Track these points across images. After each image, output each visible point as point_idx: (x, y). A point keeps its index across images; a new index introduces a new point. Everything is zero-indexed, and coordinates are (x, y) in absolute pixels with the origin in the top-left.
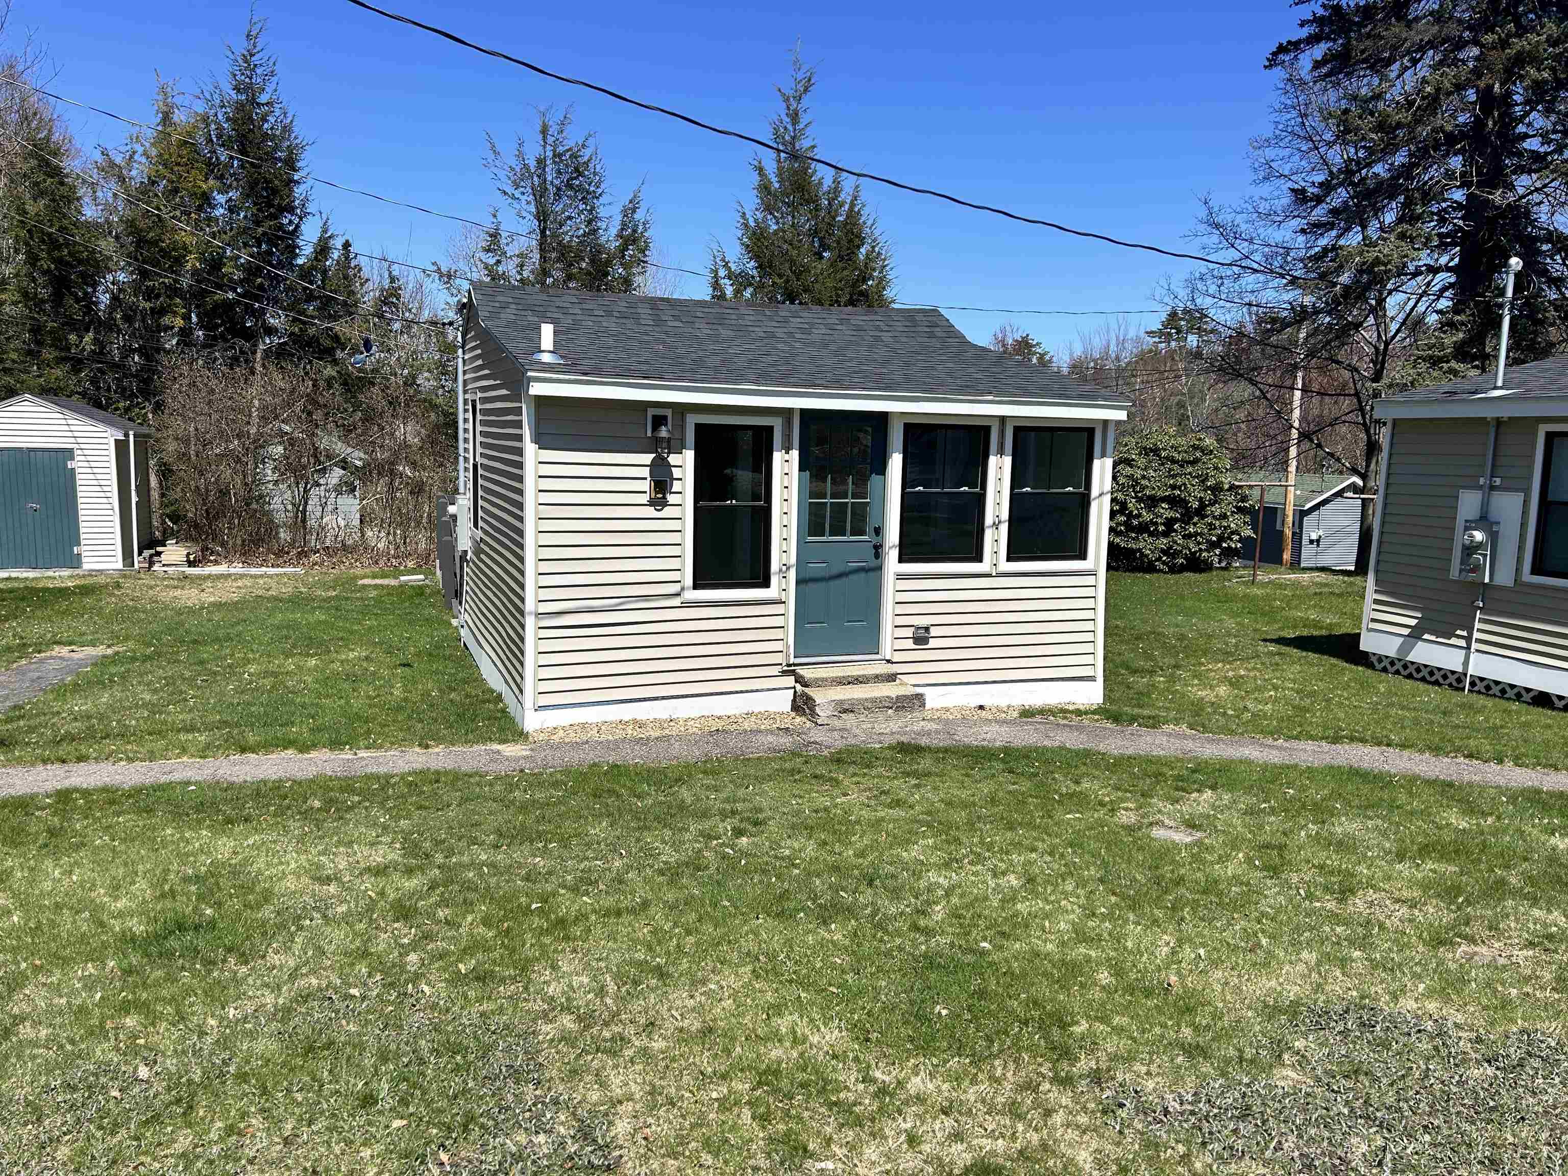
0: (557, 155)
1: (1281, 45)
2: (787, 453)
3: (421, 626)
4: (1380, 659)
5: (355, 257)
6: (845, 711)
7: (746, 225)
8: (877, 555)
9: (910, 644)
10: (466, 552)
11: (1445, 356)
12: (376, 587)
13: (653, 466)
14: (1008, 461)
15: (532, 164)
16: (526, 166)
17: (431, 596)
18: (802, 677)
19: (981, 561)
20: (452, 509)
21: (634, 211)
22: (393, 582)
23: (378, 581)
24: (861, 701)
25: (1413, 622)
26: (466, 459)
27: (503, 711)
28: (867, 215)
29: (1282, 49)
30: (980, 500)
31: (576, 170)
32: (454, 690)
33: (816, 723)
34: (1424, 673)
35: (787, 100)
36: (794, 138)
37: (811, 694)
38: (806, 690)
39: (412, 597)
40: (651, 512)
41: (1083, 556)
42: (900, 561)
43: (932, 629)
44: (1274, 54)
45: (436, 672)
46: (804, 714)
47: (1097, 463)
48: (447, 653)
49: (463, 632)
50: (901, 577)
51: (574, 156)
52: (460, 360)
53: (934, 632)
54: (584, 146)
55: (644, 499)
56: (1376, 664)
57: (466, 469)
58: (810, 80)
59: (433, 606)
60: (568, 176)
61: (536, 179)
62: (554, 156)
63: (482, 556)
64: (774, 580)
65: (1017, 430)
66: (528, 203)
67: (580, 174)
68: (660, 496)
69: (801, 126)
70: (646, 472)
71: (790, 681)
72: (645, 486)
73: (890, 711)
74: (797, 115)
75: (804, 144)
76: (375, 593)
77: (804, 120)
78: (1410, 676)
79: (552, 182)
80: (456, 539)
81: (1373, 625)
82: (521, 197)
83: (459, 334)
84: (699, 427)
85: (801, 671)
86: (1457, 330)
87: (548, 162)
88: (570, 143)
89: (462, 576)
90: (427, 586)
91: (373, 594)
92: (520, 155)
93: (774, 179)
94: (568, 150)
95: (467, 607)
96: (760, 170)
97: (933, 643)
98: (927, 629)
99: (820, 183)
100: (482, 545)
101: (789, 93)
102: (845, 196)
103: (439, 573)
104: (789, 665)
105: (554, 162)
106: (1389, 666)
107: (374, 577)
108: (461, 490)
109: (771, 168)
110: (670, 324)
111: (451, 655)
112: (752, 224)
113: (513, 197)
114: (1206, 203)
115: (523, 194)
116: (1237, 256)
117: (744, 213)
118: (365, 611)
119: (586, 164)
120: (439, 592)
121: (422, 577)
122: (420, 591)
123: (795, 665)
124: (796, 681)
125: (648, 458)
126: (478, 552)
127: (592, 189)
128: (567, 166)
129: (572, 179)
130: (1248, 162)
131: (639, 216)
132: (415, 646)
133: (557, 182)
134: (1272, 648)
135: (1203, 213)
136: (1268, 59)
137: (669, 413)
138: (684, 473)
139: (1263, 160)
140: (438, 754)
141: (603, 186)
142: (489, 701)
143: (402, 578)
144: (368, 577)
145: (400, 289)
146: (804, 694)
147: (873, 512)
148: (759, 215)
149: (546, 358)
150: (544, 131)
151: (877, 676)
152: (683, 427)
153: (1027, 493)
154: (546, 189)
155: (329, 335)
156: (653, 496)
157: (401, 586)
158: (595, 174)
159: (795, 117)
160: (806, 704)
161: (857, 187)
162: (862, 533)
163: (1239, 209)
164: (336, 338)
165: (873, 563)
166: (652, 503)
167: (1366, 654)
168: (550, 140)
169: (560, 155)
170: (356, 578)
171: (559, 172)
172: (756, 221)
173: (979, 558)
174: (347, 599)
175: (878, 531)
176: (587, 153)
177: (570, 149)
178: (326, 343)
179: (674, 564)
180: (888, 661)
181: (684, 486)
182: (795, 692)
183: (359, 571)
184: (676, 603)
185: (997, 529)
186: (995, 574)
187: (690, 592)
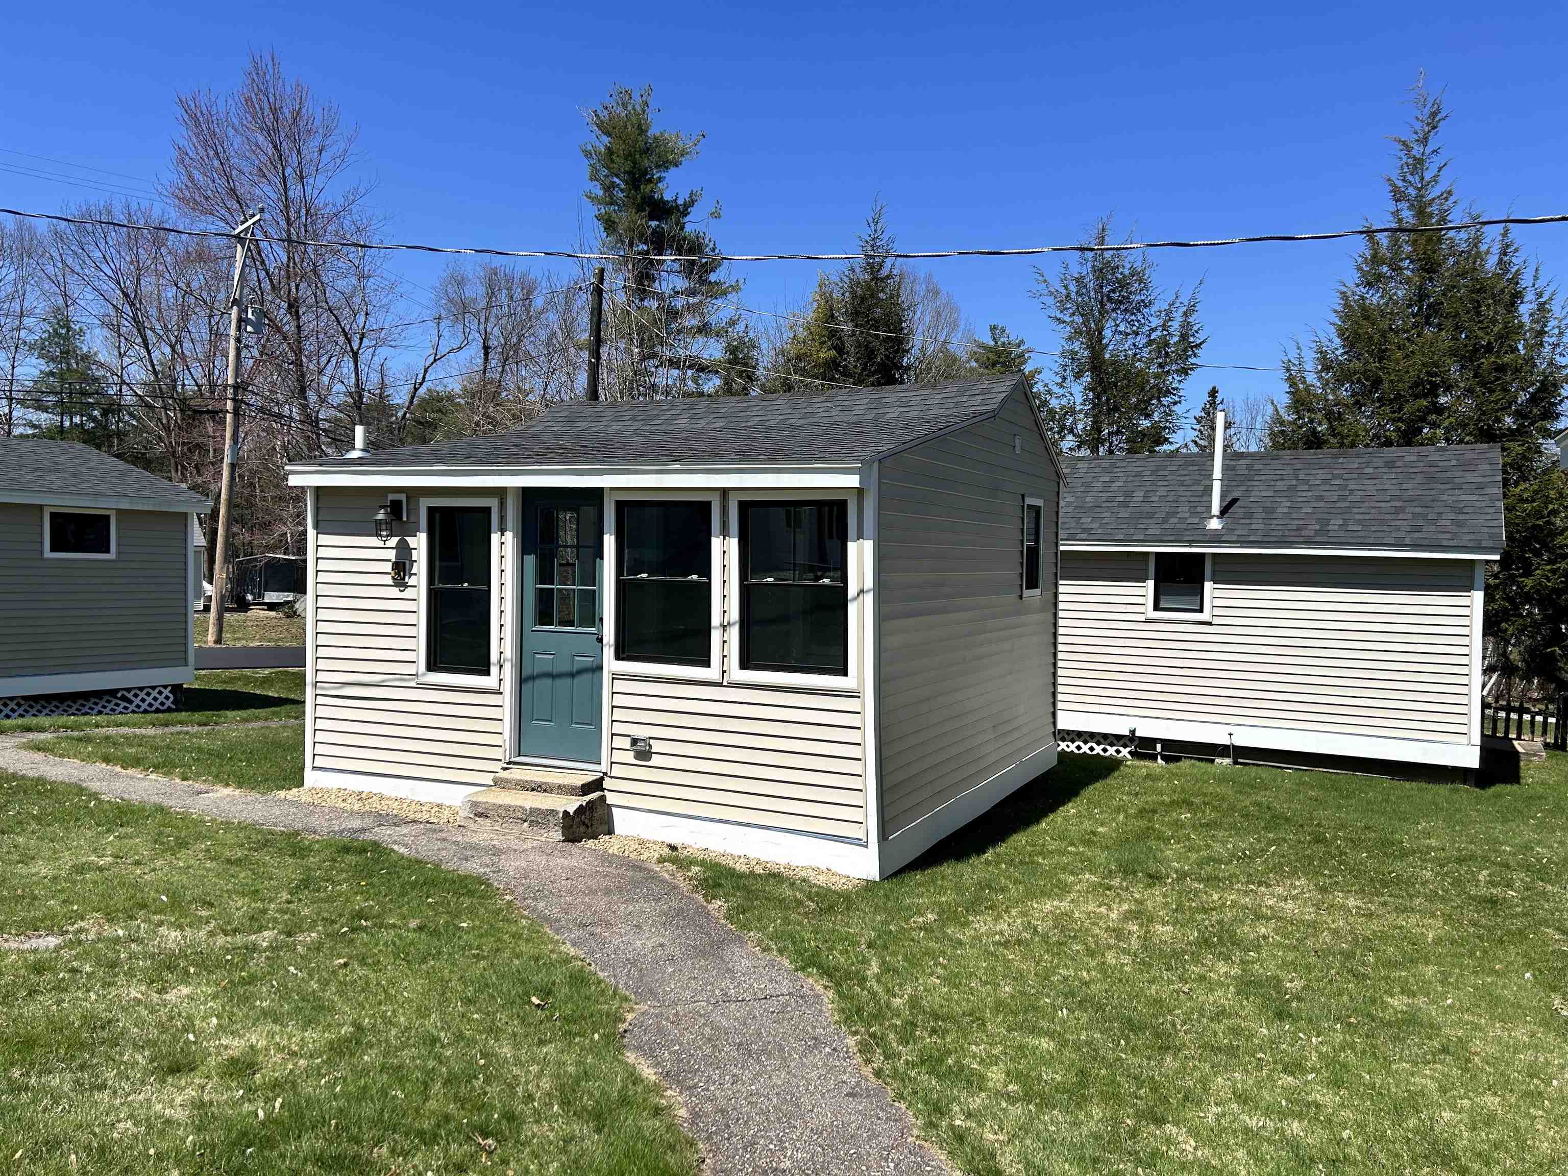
2: (502, 535)
8: (599, 650)
9: (627, 757)
13: (397, 548)
14: (733, 544)
19: (707, 665)
40: (395, 592)
41: (842, 670)
42: (618, 658)
43: (653, 743)
47: (852, 547)
50: (619, 676)
53: (656, 746)
55: (388, 580)
64: (494, 670)
65: (744, 506)
68: (401, 577)
70: (392, 554)
72: (389, 567)
84: (431, 511)
97: (656, 760)
98: (647, 742)
125: (393, 541)
138: (419, 555)
152: (417, 511)
156: (396, 576)
162: (591, 624)
165: (596, 659)
166: (395, 584)
173: (705, 663)
179: (411, 644)
181: (419, 569)
184: (413, 684)
185: (724, 627)
186: (725, 683)
187: (423, 675)
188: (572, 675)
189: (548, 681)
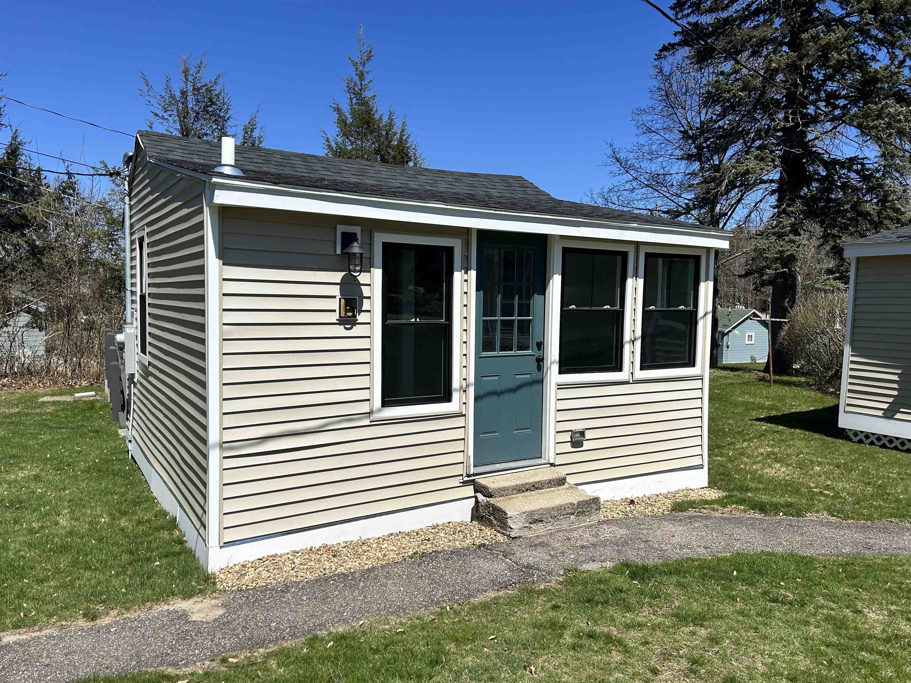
0: (197, 90)
1: (664, 45)
2: (466, 273)
3: (91, 438)
4: (856, 433)
5: (45, 178)
6: (535, 522)
7: (330, 146)
8: (540, 368)
9: (568, 447)
10: (132, 376)
11: (785, 232)
12: (54, 403)
13: (343, 284)
14: (641, 282)
15: (178, 95)
16: (172, 97)
17: (101, 408)
18: (485, 487)
19: (620, 370)
20: (120, 337)
21: (252, 131)
22: (69, 398)
23: (56, 398)
24: (549, 510)
25: (885, 406)
26: (133, 293)
27: (181, 542)
28: (412, 142)
29: (665, 49)
30: (620, 316)
31: (211, 100)
32: (125, 514)
33: (509, 536)
34: (897, 443)
35: (355, 65)
36: (361, 90)
37: (498, 505)
38: (492, 501)
39: (84, 410)
40: (340, 330)
41: (691, 363)
42: (560, 373)
43: (587, 432)
44: (661, 51)
45: (107, 492)
46: (490, 524)
47: (702, 285)
48: (116, 468)
49: (130, 446)
50: (561, 387)
51: (209, 91)
52: (127, 207)
53: (589, 435)
54: (215, 83)
55: (334, 317)
56: (852, 437)
57: (133, 302)
58: (370, 52)
59: (102, 418)
60: (204, 104)
61: (180, 105)
62: (194, 89)
63: (151, 379)
64: (456, 396)
65: (648, 255)
66: (175, 122)
67: (213, 103)
68: (350, 314)
69: (366, 82)
70: (336, 291)
71: (469, 491)
72: (334, 304)
73: (572, 517)
74: (363, 74)
75: (368, 94)
76: (53, 408)
77: (368, 78)
78: (884, 446)
79: (192, 108)
80: (124, 364)
81: (848, 409)
82: (170, 118)
83: (126, 183)
84: (385, 245)
85: (482, 480)
86: (790, 217)
87: (189, 94)
88: (204, 81)
89: (129, 395)
90: (98, 400)
91: (51, 409)
92: (168, 88)
93: (349, 116)
94: (204, 86)
95: (135, 424)
96: (338, 110)
97: (587, 445)
98: (582, 433)
99: (381, 119)
100: (151, 369)
101: (358, 61)
102: (397, 129)
103: (107, 390)
104: (468, 476)
105: (194, 94)
106: (864, 439)
107: (53, 395)
108: (129, 320)
109: (346, 110)
110: (322, 173)
111: (120, 470)
112: (334, 145)
113: (163, 118)
114: (611, 146)
115: (170, 116)
116: (631, 178)
117: (328, 138)
118: (43, 425)
119: (218, 96)
120: (107, 406)
121: (93, 393)
122: (91, 405)
123: (474, 475)
124: (476, 491)
125: (338, 276)
126: (146, 373)
127: (222, 114)
128: (204, 97)
129: (208, 106)
130: (634, 123)
131: (256, 134)
132: (86, 461)
133: (196, 108)
134: (765, 426)
135: (610, 152)
136: (656, 55)
137: (357, 230)
138: (372, 291)
139: (641, 122)
140: (108, 627)
141: (230, 113)
142: (163, 528)
143: (77, 395)
144: (48, 395)
145: (75, 184)
146: (488, 505)
147: (535, 329)
148: (340, 140)
149: (227, 170)
150: (186, 72)
151: (550, 482)
152: (371, 245)
153: (652, 311)
154: (188, 113)
155: (18, 215)
156: (343, 314)
157: (75, 401)
158: (224, 104)
159: (361, 76)
160: (493, 514)
161: (404, 123)
162: (527, 348)
163: (631, 150)
164: (24, 217)
165: (536, 375)
166: (342, 321)
167: (844, 429)
168: (190, 78)
169: (198, 89)
170: (38, 396)
171: (198, 101)
172: (336, 144)
173: (619, 368)
174: (27, 415)
175: (540, 345)
176: (217, 89)
177: (206, 85)
178: (16, 220)
179: (364, 382)
180: (552, 465)
181: (372, 305)
182: (477, 502)
183: (41, 391)
184: (367, 422)
185: (633, 341)
186: (631, 382)
187: (379, 411)
188: (514, 390)
189: (494, 399)
